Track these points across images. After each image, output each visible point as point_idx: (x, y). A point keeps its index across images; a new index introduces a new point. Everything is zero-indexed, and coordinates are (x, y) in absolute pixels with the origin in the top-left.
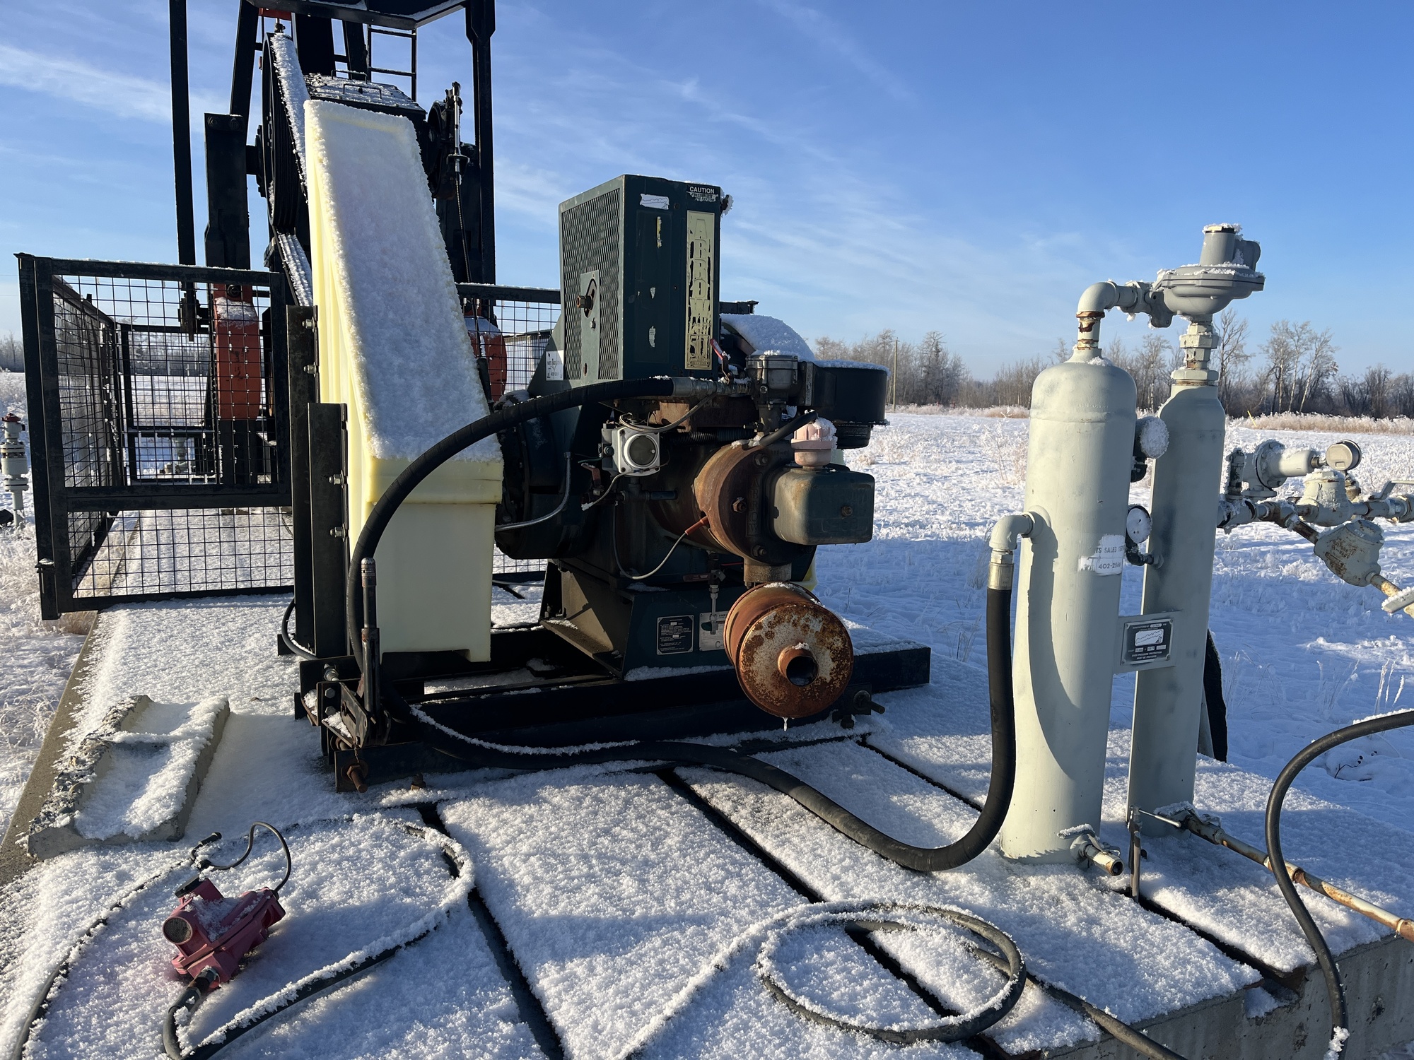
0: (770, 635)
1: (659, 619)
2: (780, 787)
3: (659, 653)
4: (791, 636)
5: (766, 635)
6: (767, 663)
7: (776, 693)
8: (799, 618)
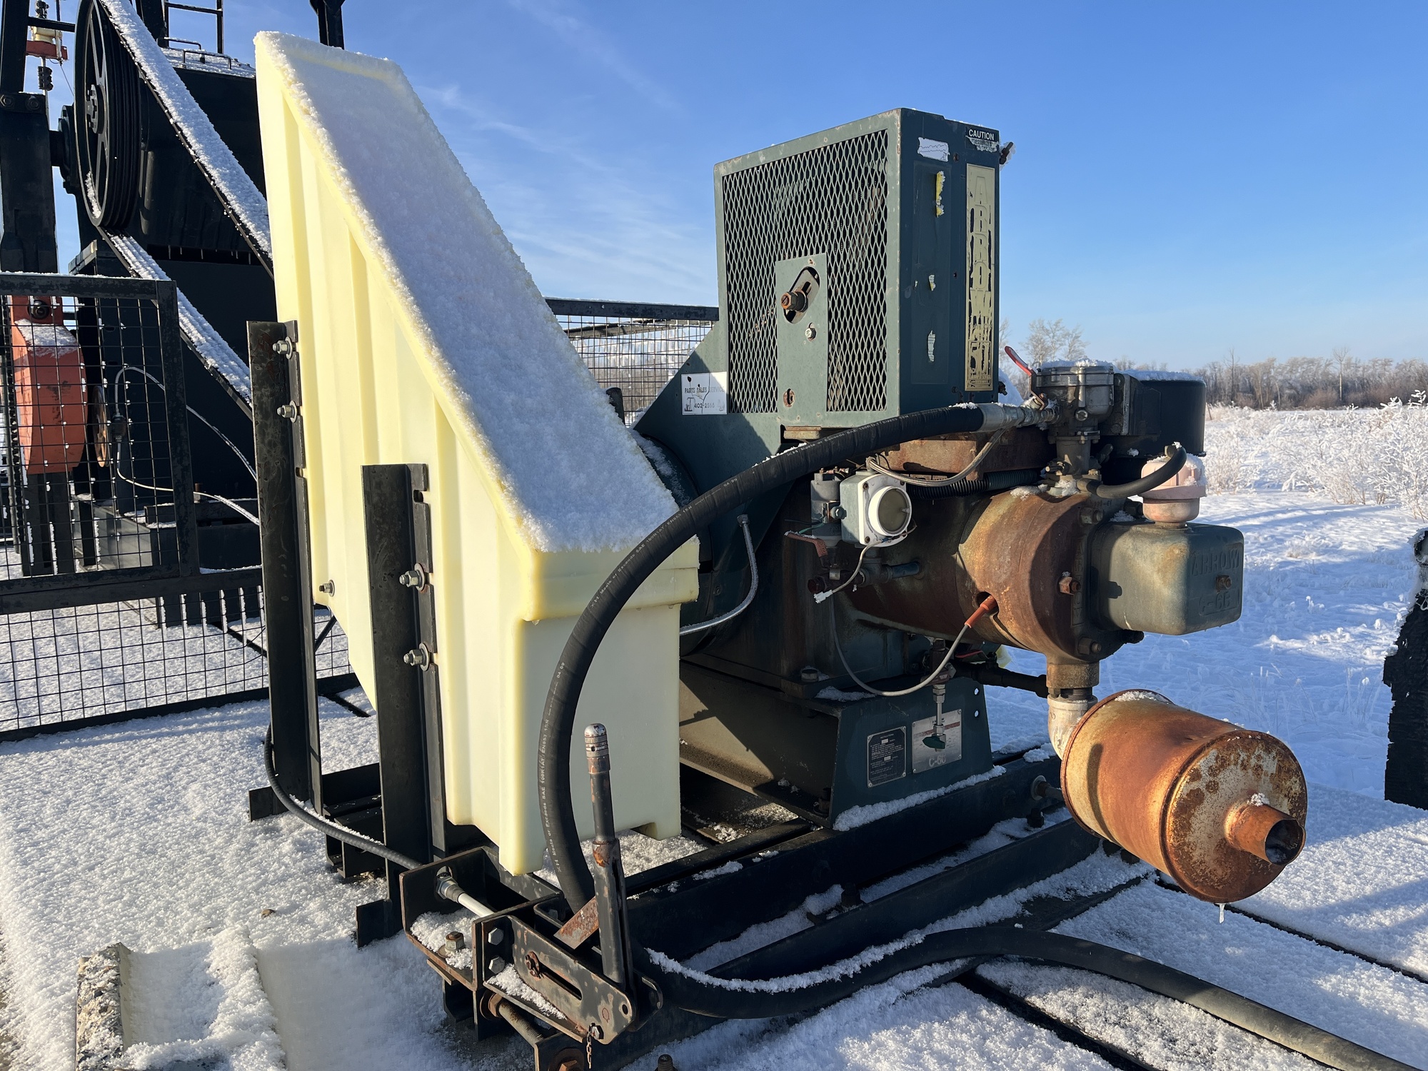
0: (1213, 787)
1: (870, 737)
2: (1164, 990)
3: (870, 785)
4: (1241, 786)
5: (1208, 787)
6: (1209, 829)
7: (1220, 872)
8: (1249, 757)
